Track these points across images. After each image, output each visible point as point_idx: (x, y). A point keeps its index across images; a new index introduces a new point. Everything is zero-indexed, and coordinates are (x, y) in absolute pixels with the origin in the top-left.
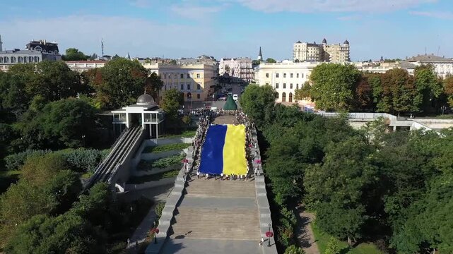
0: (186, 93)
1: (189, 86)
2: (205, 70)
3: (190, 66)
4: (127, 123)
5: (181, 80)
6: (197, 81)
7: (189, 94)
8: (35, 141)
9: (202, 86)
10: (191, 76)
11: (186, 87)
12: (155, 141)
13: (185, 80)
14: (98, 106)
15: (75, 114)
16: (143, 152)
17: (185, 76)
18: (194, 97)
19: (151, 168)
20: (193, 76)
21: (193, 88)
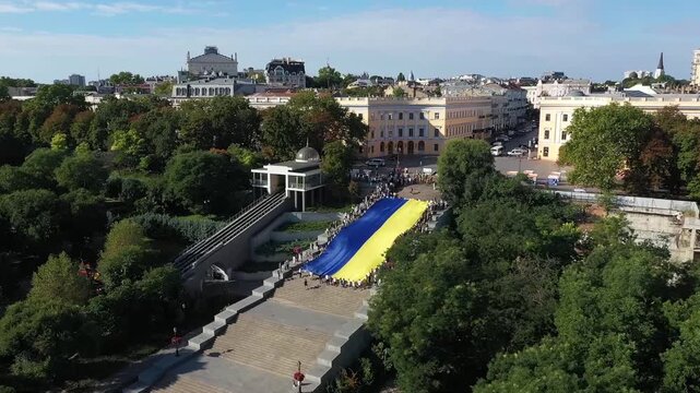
0: (416, 142)
1: (422, 131)
2: (447, 106)
3: (426, 101)
4: (268, 187)
5: (400, 123)
6: (434, 123)
7: (422, 144)
8: (160, 203)
9: (443, 131)
10: (426, 116)
11: (416, 132)
12: (299, 215)
13: (417, 122)
14: (247, 160)
15: (197, 173)
16: (274, 230)
17: (417, 116)
18: (429, 149)
19: (274, 253)
20: (429, 115)
21: (429, 134)
